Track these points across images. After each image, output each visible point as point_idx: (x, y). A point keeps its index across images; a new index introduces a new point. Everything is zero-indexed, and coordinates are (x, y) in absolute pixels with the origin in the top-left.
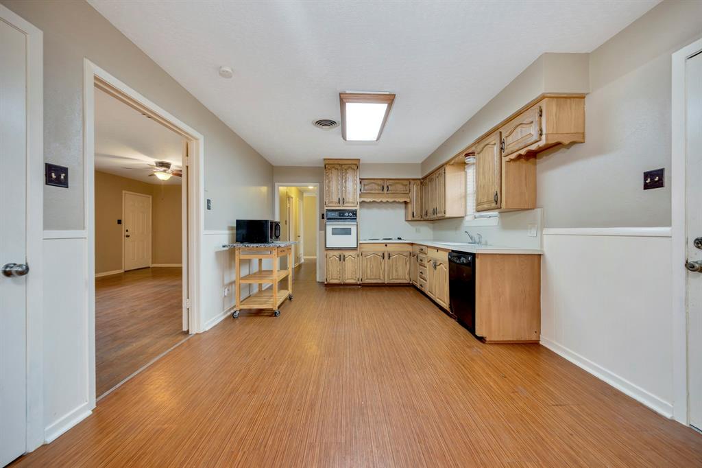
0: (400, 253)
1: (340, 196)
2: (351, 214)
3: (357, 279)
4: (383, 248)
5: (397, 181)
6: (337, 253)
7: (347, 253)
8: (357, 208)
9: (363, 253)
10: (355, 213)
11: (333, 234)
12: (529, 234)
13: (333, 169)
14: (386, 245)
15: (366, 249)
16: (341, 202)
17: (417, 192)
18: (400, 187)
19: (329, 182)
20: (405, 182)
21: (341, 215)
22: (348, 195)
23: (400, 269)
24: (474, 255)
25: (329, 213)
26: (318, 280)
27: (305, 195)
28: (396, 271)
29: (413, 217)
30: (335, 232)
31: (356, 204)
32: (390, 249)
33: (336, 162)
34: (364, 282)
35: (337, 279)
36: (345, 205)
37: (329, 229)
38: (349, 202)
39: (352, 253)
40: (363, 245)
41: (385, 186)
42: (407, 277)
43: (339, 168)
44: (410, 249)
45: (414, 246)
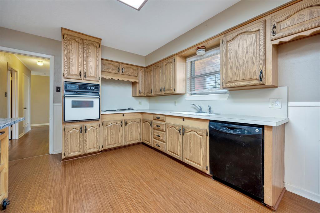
0: (134, 121)
1: (80, 69)
2: (93, 88)
3: (98, 147)
4: (121, 118)
5: (130, 66)
6: (78, 125)
7: (88, 125)
8: (100, 83)
9: (105, 124)
10: (97, 87)
11: (73, 106)
12: (271, 106)
13: (73, 41)
14: (123, 115)
15: (107, 119)
16: (83, 75)
17: (142, 77)
18: (131, 71)
19: (68, 53)
20: (135, 68)
21: (83, 88)
22: (89, 69)
23: (134, 133)
24: (262, 127)
25: (68, 85)
26: (51, 153)
27: (33, 73)
28: (131, 134)
29: (140, 93)
30: (76, 105)
31: (98, 78)
32: (126, 117)
33: (76, 35)
34: (104, 148)
35: (78, 151)
36: (87, 78)
37: (68, 102)
38: (90, 77)
39: (95, 124)
40: (104, 117)
41: (120, 67)
42: (139, 138)
43: (81, 42)
44: (140, 116)
45: (144, 115)
